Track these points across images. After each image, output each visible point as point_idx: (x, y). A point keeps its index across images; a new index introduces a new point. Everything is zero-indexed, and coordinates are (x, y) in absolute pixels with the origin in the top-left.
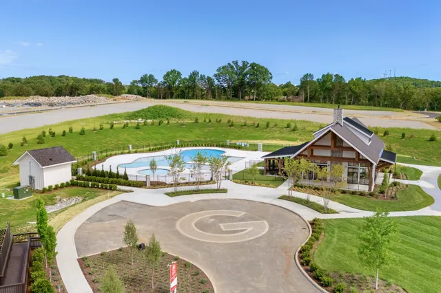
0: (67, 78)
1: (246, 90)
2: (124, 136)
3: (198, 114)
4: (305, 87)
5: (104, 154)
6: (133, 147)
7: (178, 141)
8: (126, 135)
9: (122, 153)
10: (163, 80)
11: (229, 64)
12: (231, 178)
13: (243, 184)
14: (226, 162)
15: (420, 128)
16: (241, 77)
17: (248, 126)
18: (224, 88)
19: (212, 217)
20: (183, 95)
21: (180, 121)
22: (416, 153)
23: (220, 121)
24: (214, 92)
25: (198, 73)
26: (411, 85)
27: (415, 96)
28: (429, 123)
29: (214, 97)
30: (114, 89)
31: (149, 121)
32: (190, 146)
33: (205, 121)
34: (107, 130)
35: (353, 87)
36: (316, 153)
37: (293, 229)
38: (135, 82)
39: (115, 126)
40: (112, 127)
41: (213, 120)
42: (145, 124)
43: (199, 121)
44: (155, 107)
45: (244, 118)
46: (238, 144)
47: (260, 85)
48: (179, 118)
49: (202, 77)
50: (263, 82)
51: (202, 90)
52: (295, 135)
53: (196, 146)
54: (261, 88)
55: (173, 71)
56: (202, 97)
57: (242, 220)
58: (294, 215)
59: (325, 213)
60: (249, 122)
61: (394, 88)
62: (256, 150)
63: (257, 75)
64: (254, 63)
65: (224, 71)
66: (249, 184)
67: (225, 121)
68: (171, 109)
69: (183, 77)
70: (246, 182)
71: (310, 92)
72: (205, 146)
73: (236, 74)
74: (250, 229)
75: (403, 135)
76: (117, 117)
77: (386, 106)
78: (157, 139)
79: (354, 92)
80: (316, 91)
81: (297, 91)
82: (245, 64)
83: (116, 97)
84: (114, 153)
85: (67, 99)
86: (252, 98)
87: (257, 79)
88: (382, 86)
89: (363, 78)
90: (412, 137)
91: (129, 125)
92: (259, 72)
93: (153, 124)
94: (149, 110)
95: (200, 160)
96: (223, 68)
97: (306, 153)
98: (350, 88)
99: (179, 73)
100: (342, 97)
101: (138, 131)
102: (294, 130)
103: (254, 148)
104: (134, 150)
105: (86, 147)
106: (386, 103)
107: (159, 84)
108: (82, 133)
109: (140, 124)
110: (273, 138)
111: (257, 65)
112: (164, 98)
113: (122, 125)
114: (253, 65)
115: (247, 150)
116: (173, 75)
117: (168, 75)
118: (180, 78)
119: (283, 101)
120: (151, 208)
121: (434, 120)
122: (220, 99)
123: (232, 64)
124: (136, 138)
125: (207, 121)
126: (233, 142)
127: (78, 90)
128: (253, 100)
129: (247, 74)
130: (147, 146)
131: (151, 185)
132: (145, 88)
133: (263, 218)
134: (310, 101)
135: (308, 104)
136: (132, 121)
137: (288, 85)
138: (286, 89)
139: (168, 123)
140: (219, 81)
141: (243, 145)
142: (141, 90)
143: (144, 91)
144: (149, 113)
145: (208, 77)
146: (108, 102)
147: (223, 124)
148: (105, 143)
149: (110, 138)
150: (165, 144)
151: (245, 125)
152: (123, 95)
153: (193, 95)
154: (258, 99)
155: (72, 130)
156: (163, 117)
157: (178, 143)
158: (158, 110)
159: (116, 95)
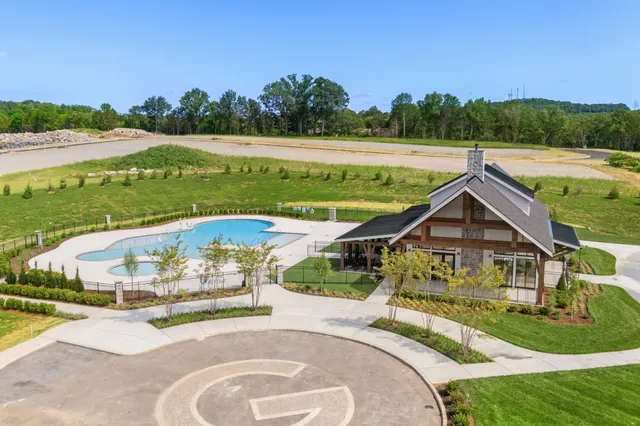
0: (36, 104)
1: (310, 119)
2: (103, 198)
3: (233, 159)
4: (399, 114)
5: (59, 233)
6: (113, 219)
7: (194, 206)
8: (104, 197)
9: (93, 231)
10: (179, 105)
11: (282, 79)
12: (280, 279)
13: (302, 291)
14: (269, 258)
15: (587, 177)
16: (301, 99)
17: (313, 178)
18: (275, 116)
19: (234, 382)
20: (211, 129)
21: (201, 172)
22: (588, 219)
23: (267, 170)
24: (258, 123)
25: (235, 94)
26: (559, 110)
27: (566, 126)
28: (596, 167)
29: (260, 132)
30: (103, 121)
31: (149, 172)
32: (216, 213)
33: (242, 171)
34: (72, 188)
35: (473, 114)
36: (436, 232)
37: (406, 410)
38: (135, 108)
39: (87, 181)
40: (82, 184)
41: (256, 168)
42: (140, 177)
43: (233, 170)
44: (159, 149)
45: (307, 164)
46: (295, 208)
47: (330, 112)
48: (200, 166)
49: (241, 101)
50: (335, 108)
51: (241, 121)
52: (388, 191)
53: (225, 213)
54: (333, 117)
55: (196, 92)
56: (241, 132)
57: (298, 386)
58: (404, 369)
59: (466, 362)
60: (314, 171)
61: (534, 114)
62: (325, 220)
63: (325, 97)
64: (321, 78)
65: (273, 90)
66: (313, 293)
67: (274, 169)
68: (186, 151)
69: (210, 100)
70: (308, 288)
71: (408, 121)
72: (241, 212)
73: (294, 95)
74: (315, 412)
75: (566, 191)
76: (96, 165)
77: (522, 141)
78: (159, 203)
79: (473, 121)
80: (415, 120)
81: (386, 120)
82: (307, 80)
83: (105, 133)
84: (78, 229)
85: (27, 136)
86: (318, 131)
87: (326, 103)
88: (516, 111)
89: (486, 100)
90: (579, 192)
91: (113, 180)
92: (328, 91)
93: (153, 177)
94: (149, 153)
95: (217, 255)
96: (274, 85)
97: (418, 233)
98: (468, 116)
99: (205, 95)
100: (455, 128)
101: (127, 190)
102: (387, 184)
103: (322, 215)
104: (115, 224)
105: (31, 219)
106: (521, 136)
107: (174, 112)
108: (28, 194)
109: (132, 178)
110: (355, 198)
111: (325, 81)
113: (101, 180)
114: (320, 81)
115: (310, 219)
116: (195, 97)
117: (187, 96)
118: (207, 102)
119: (366, 136)
120: (114, 358)
121: (602, 162)
122: (269, 134)
123: (287, 80)
124: (123, 201)
125: (246, 169)
126: (289, 204)
127: (46, 122)
128: (319, 135)
129: (310, 96)
130: (139, 216)
131: (126, 300)
132: (153, 118)
133: (342, 379)
134: (407, 136)
135: (404, 140)
136: (121, 172)
137: (373, 111)
138: (370, 118)
139: (180, 175)
140: (267, 106)
141: (304, 211)
142: (146, 121)
143: (150, 122)
144: (150, 158)
145: (250, 100)
146: (93, 140)
147: (272, 175)
148: (67, 212)
149: (77, 202)
150: (172, 211)
151: (307, 177)
152: (117, 129)
153: (228, 128)
154: (328, 133)
155: (9, 190)
156: (172, 165)
157: (195, 210)
158: (165, 154)
159: (106, 130)
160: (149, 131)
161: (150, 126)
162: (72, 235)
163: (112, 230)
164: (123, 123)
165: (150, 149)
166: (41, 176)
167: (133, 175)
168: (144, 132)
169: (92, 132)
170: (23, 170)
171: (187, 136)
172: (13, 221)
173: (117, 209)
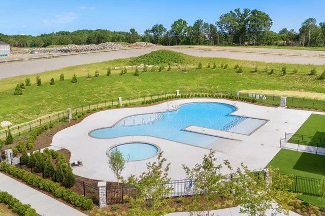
1: (246, 35)
3: (202, 58)
4: (306, 31)
5: (86, 109)
6: (124, 99)
7: (178, 90)
8: (122, 82)
9: (110, 107)
10: (171, 29)
11: (231, 12)
16: (242, 23)
17: (260, 73)
18: (226, 34)
20: (188, 42)
21: (182, 67)
23: (226, 66)
24: (216, 39)
25: (202, 21)
29: (216, 43)
30: (130, 38)
31: (150, 67)
32: (192, 96)
33: (209, 67)
34: (103, 77)
38: (147, 31)
39: (112, 72)
40: (108, 74)
41: (218, 65)
42: (145, 70)
43: (203, 66)
44: (157, 52)
46: (250, 95)
48: (182, 63)
49: (206, 25)
50: (264, 29)
53: (199, 96)
54: (261, 34)
55: (180, 21)
56: (205, 44)
60: (260, 68)
62: (277, 106)
63: (258, 22)
64: (255, 10)
65: (224, 19)
67: (231, 66)
68: (174, 54)
69: (188, 25)
71: (311, 36)
73: (238, 21)
76: (121, 62)
78: (155, 88)
80: (316, 35)
82: (246, 11)
83: (131, 45)
84: (100, 105)
85: (92, 46)
87: (258, 25)
91: (128, 72)
92: (260, 18)
93: (153, 70)
94: (151, 55)
96: (226, 15)
99: (185, 22)
101: (136, 78)
102: (321, 78)
105: (73, 97)
107: (168, 33)
108: (74, 80)
110: (295, 88)
111: (258, 12)
112: (172, 44)
113: (120, 72)
114: (254, 12)
115: (264, 105)
116: (179, 24)
117: (175, 24)
118: (186, 26)
122: (221, 44)
123: (234, 12)
124: (133, 86)
125: (212, 66)
127: (103, 39)
128: (252, 45)
129: (249, 20)
130: (142, 97)
132: (156, 36)
134: (311, 46)
135: (309, 48)
136: (134, 66)
139: (169, 69)
140: (220, 28)
141: (258, 97)
142: (153, 39)
143: (155, 38)
144: (152, 58)
145: (211, 25)
146: (124, 48)
147: (230, 69)
148: (97, 93)
149: (104, 86)
150: (163, 94)
151: (256, 71)
152: (137, 43)
153: (197, 42)
154: (258, 44)
155: (63, 77)
156: (165, 62)
157: (178, 94)
158: (161, 56)
159: (132, 43)
160: (154, 43)
161: (155, 41)
162: (94, 111)
163: (122, 107)
164: (141, 40)
165: (152, 52)
166: (88, 68)
167: (141, 69)
168: (151, 44)
169: (124, 44)
170: (79, 64)
171: (174, 46)
172: (61, 98)
173: (128, 91)
